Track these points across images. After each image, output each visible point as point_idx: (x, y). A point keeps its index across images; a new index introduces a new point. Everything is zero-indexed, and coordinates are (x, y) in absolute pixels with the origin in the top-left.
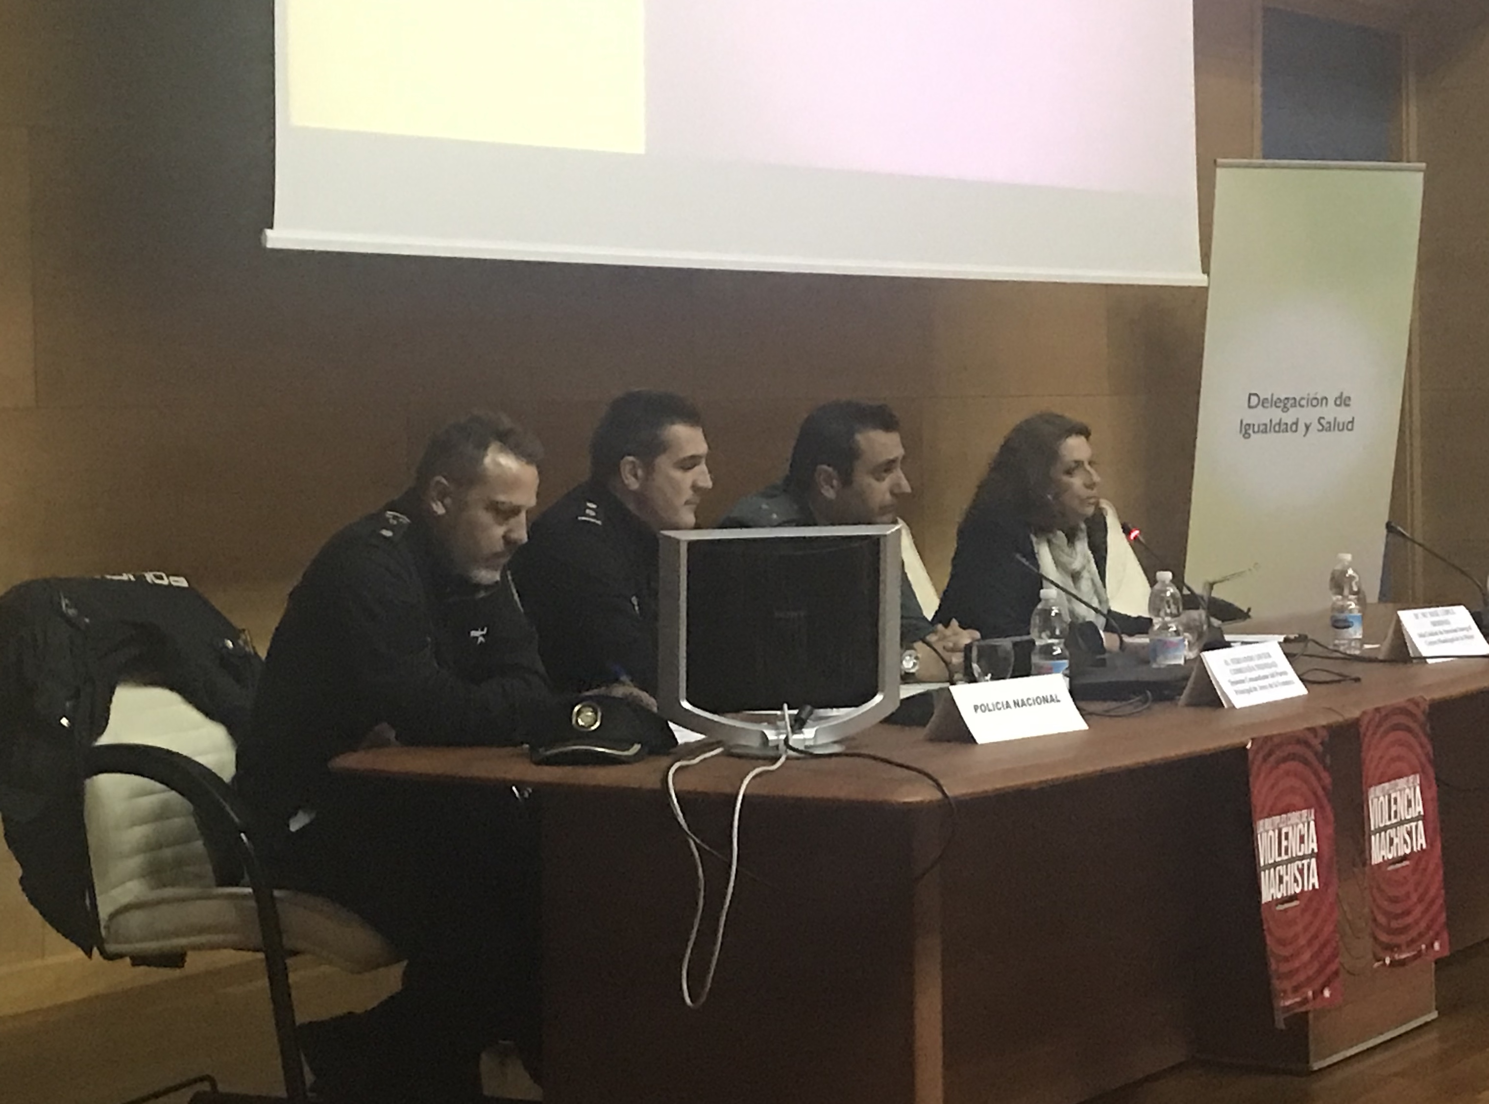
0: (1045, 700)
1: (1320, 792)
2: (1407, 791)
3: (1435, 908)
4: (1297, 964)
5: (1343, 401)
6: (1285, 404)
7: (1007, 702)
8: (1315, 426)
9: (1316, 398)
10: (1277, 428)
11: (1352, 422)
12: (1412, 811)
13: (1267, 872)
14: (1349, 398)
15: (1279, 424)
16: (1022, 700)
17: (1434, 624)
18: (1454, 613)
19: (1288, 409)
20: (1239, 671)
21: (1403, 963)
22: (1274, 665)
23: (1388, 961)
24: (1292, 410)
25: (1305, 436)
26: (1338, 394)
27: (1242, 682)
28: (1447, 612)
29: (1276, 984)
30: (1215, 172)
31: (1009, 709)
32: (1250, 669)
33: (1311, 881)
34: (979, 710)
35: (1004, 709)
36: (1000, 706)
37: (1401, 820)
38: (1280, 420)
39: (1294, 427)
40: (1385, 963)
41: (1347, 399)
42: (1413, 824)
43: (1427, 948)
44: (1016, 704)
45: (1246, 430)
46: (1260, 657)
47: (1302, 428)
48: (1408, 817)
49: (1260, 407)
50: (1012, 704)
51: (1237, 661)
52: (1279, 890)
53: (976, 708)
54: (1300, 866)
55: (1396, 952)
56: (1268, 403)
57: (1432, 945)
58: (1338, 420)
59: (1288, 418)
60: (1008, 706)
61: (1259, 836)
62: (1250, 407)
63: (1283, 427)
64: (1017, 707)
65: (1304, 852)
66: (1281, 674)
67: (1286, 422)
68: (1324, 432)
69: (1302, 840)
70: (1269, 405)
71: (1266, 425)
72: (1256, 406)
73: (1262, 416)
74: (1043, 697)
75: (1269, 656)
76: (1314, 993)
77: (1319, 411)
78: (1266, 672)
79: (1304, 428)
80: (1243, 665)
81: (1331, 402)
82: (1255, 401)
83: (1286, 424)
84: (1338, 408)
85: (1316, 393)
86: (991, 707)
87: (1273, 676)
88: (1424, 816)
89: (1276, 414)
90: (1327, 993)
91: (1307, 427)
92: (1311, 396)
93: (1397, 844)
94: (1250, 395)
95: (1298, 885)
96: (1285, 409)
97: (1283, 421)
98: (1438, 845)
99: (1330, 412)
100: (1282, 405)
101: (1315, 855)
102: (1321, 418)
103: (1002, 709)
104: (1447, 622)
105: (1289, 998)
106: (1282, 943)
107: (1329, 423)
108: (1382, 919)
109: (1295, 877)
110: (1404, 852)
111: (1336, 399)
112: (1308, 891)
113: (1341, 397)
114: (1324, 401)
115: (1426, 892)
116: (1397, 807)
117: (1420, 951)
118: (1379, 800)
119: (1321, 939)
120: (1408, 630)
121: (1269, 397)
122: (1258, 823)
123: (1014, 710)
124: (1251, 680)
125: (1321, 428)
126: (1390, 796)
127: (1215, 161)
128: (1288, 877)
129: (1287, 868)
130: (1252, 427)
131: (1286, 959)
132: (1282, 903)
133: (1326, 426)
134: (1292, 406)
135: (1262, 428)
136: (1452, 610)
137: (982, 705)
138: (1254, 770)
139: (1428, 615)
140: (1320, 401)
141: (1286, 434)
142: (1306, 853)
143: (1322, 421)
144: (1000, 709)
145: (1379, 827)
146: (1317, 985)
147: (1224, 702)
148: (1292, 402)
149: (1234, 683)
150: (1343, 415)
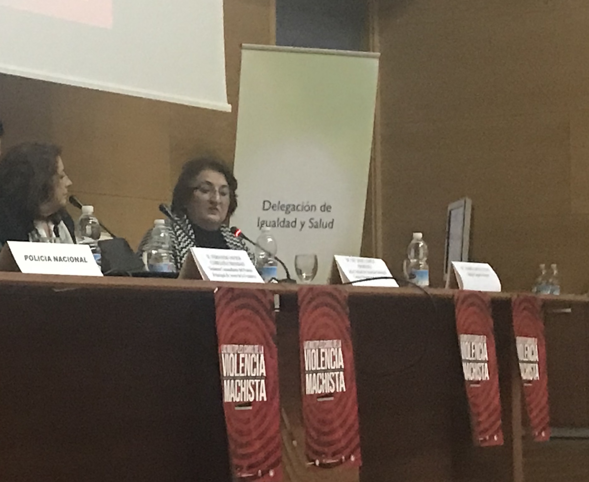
0: (76, 259)
1: (268, 335)
2: (332, 350)
3: (352, 433)
4: (250, 450)
5: (326, 208)
6: (288, 209)
7: (49, 257)
8: (308, 224)
9: (308, 206)
10: (282, 224)
11: (332, 223)
12: (336, 363)
13: (228, 381)
14: (331, 207)
15: (284, 222)
16: (60, 258)
17: (360, 266)
18: (374, 262)
19: (290, 212)
20: (217, 263)
21: (329, 466)
22: (242, 264)
23: (317, 463)
24: (292, 213)
25: (301, 230)
26: (323, 204)
27: (219, 269)
28: (370, 261)
29: (235, 461)
30: (240, 53)
31: (50, 261)
32: (224, 263)
33: (261, 395)
34: (28, 259)
35: (46, 260)
36: (43, 258)
37: (328, 368)
38: (285, 219)
39: (294, 224)
40: (315, 464)
41: (329, 207)
42: (337, 373)
43: (346, 459)
44: (56, 259)
45: (261, 224)
46: (232, 258)
47: (299, 225)
48: (333, 368)
49: (271, 209)
50: (52, 259)
51: (217, 257)
52: (238, 396)
53: (26, 257)
54: (253, 383)
55: (324, 458)
56: (276, 207)
57: (350, 457)
58: (322, 221)
59: (290, 218)
60: (49, 259)
61: (223, 355)
62: (264, 209)
63: (286, 223)
64: (56, 261)
65: (256, 374)
66: (248, 271)
67: (288, 220)
68: (313, 228)
69: (255, 365)
70: (277, 208)
71: (274, 221)
72: (267, 210)
73: (272, 216)
74: (75, 258)
75: (240, 259)
76: (262, 472)
77: (310, 214)
78: (238, 267)
79: (300, 226)
80: (220, 260)
81: (318, 208)
82: (268, 205)
83: (288, 222)
84: (323, 213)
85: (308, 202)
86: (37, 258)
87: (241, 270)
88: (344, 369)
89: (281, 215)
90: (272, 474)
91: (303, 225)
92: (305, 205)
93: (324, 384)
94: (264, 202)
95: (251, 396)
96: (287, 212)
97: (286, 220)
98: (354, 390)
99: (317, 215)
100: (285, 209)
101: (264, 378)
102: (312, 219)
103: (45, 261)
104: (369, 267)
105: (244, 473)
106: (241, 433)
107: (316, 222)
108: (313, 433)
109: (249, 390)
110: (330, 391)
111: (321, 207)
112: (259, 402)
113: (325, 206)
114: (313, 208)
115: (345, 421)
116: (325, 359)
117: (341, 460)
118: (311, 351)
119: (268, 435)
120: (341, 265)
121: (277, 204)
122: (222, 346)
123: (53, 262)
124: (225, 270)
125: (310, 225)
126: (319, 350)
127: (241, 45)
128: (244, 388)
129: (243, 381)
130: (265, 222)
131: (242, 446)
132: (240, 406)
133: (315, 224)
134: (292, 210)
135: (272, 223)
136: (374, 260)
137: (30, 256)
138: (219, 310)
139: (356, 261)
140: (311, 208)
141: (288, 229)
142: (258, 375)
143: (312, 221)
144: (43, 260)
145: (311, 370)
146: (265, 466)
147: (203, 277)
148: (291, 207)
149: (212, 269)
150: (326, 217)
